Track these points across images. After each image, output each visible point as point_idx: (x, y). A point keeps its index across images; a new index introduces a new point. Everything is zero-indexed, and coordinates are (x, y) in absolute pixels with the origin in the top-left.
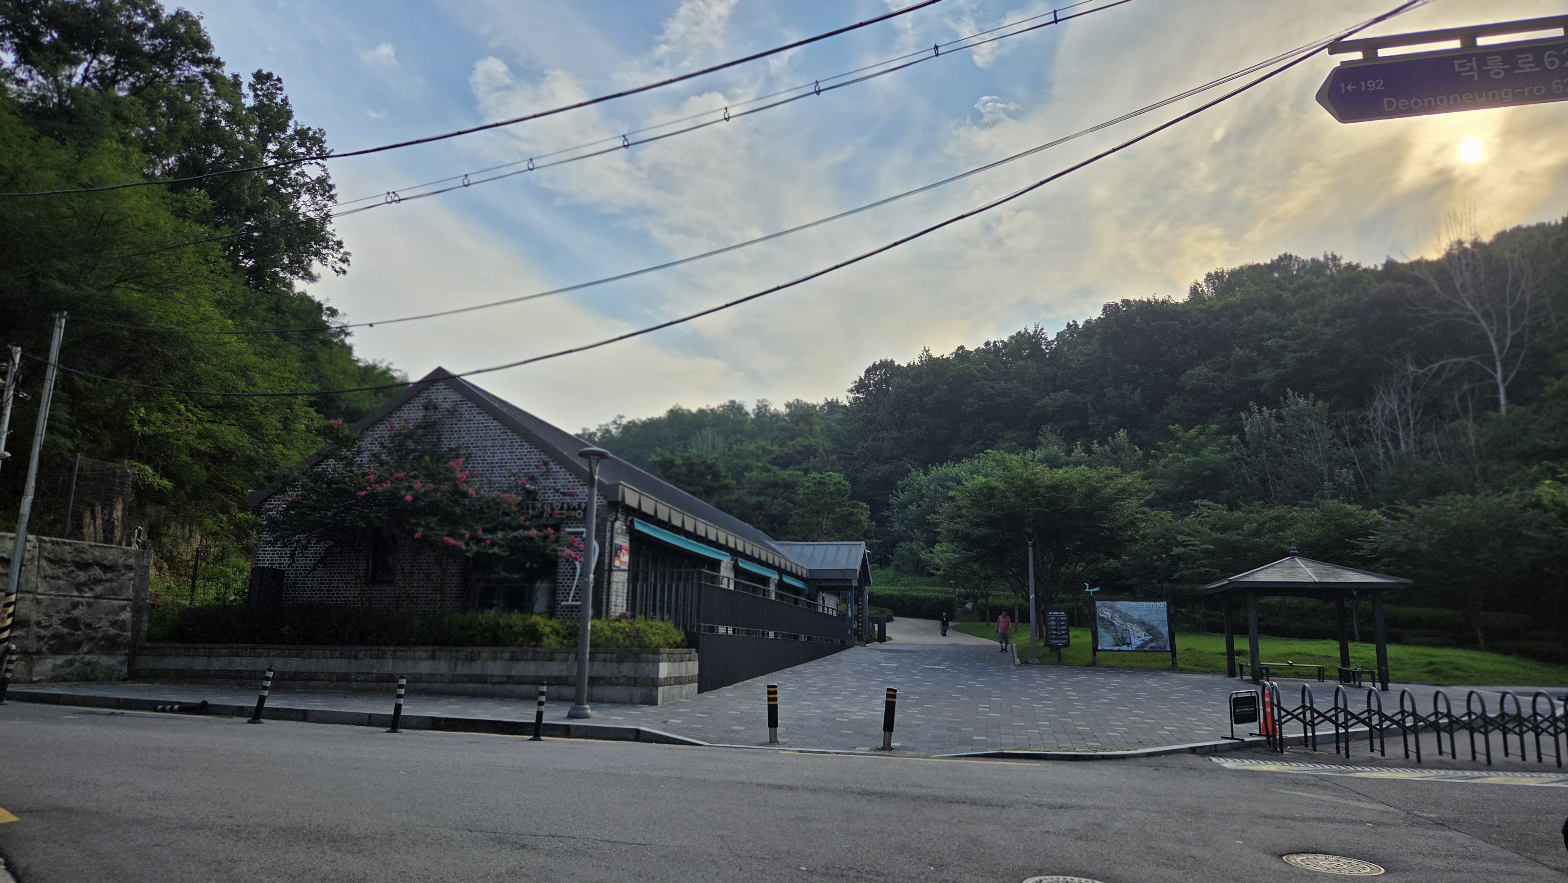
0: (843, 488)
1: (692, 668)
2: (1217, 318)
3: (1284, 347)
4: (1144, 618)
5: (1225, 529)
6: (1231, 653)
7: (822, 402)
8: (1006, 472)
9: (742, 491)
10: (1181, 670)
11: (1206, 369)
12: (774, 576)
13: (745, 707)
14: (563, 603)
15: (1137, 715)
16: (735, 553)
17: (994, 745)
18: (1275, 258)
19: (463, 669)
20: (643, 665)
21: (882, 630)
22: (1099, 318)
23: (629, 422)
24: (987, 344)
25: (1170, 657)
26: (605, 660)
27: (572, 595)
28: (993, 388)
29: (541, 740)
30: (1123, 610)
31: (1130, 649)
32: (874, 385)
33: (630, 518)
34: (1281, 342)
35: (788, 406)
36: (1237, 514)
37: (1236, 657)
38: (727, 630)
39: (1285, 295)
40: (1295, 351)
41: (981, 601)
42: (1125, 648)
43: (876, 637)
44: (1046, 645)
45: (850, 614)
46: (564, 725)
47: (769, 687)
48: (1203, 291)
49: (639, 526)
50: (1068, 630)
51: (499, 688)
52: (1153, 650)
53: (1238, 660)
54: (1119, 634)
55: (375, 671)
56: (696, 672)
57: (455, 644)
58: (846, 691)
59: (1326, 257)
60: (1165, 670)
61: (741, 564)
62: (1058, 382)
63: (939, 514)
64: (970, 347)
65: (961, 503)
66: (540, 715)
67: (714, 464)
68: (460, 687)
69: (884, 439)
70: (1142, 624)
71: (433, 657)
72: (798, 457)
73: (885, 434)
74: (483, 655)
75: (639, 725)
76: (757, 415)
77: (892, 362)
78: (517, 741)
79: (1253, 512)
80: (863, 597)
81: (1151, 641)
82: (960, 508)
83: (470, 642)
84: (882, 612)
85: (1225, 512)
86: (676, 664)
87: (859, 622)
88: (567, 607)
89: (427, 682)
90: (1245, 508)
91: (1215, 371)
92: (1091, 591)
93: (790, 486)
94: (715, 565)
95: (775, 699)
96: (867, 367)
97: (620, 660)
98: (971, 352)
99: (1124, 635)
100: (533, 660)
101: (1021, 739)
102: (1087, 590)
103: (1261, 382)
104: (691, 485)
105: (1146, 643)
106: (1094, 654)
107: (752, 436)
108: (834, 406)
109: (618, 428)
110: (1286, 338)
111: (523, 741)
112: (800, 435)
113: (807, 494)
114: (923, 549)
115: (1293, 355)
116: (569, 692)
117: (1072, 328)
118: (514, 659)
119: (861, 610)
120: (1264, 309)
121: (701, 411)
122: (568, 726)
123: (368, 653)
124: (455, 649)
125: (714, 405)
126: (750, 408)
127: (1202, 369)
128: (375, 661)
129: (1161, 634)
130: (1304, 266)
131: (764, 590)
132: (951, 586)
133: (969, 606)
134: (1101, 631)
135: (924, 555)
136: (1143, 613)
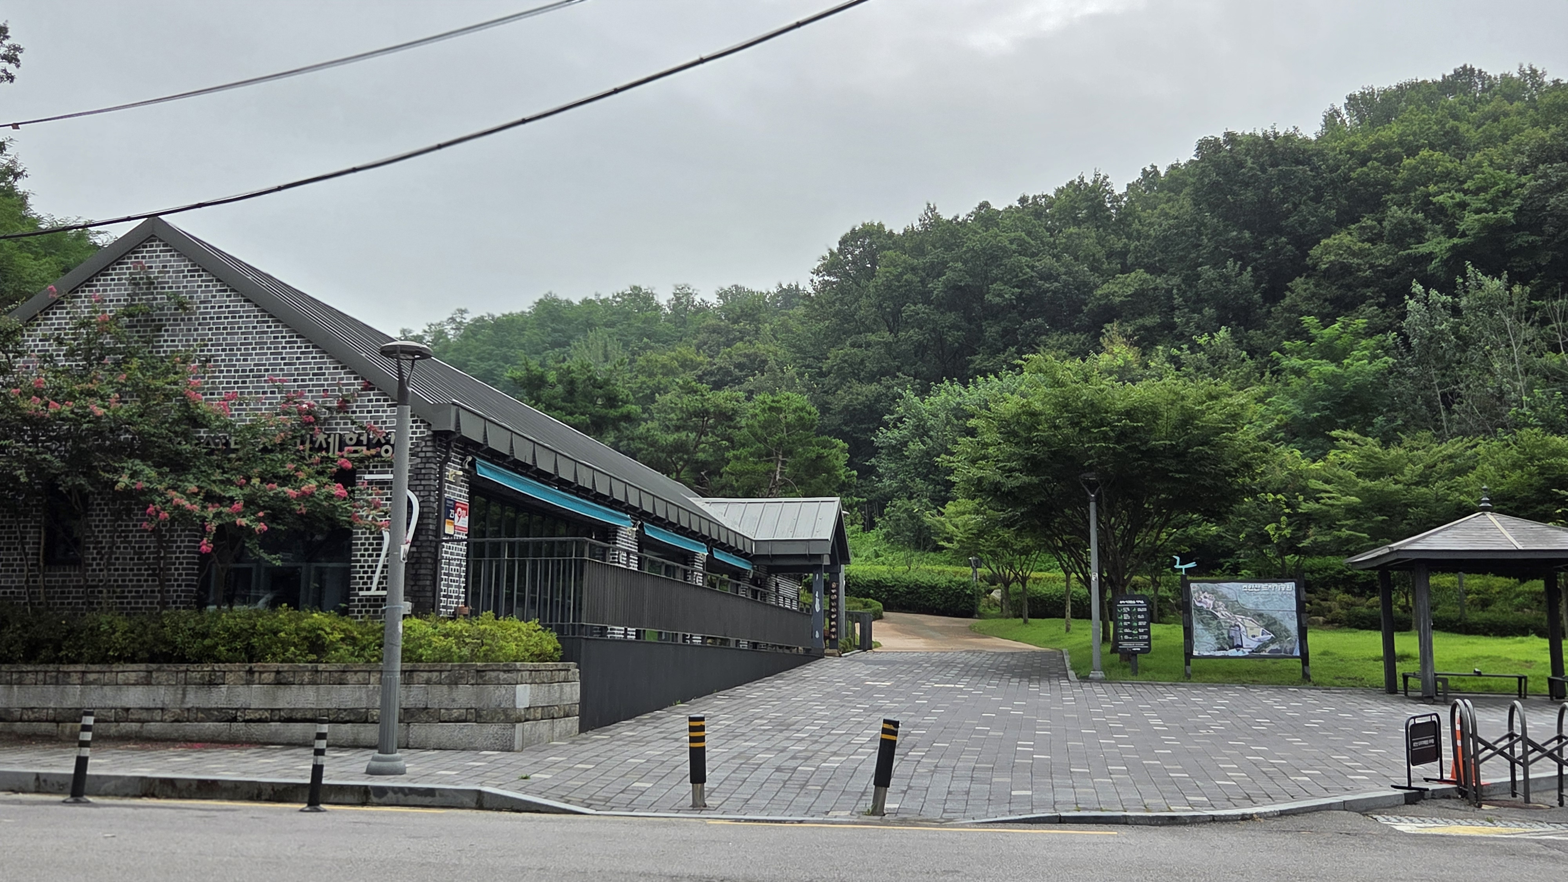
0: (807, 416)
1: (572, 692)
2: (1363, 163)
3: (1463, 205)
4: (1261, 607)
5: (1377, 474)
6: (1390, 657)
7: (774, 290)
8: (1057, 391)
9: (650, 424)
10: (1317, 685)
11: (1349, 237)
12: (703, 553)
13: (652, 752)
14: (361, 593)
15: (1257, 753)
16: (639, 515)
17: (1043, 805)
18: (1450, 72)
19: (195, 698)
20: (491, 687)
21: (866, 634)
22: (1191, 161)
23: (476, 320)
24: (1023, 200)
25: (1300, 665)
26: (428, 682)
27: (376, 580)
28: (1032, 268)
29: (319, 811)
30: (1232, 596)
31: (1240, 654)
32: (854, 262)
33: (470, 459)
34: (1459, 197)
35: (722, 295)
36: (1395, 452)
37: (1397, 664)
38: (626, 634)
39: (1463, 127)
40: (1478, 211)
41: (1015, 586)
42: (1233, 652)
43: (858, 643)
44: (1113, 651)
45: (818, 609)
46: (360, 786)
47: (691, 719)
48: (1343, 121)
49: (485, 472)
50: (1148, 626)
51: (256, 729)
52: (1275, 656)
53: (1401, 668)
54: (1225, 632)
55: (52, 705)
56: (577, 697)
57: (182, 660)
58: (812, 724)
59: (1522, 72)
60: (1292, 684)
61: (648, 533)
62: (1130, 259)
63: (952, 454)
64: (999, 205)
65: (988, 438)
66: (317, 771)
67: (607, 382)
68: (189, 728)
69: (869, 345)
70: (1259, 616)
71: (147, 682)
72: (737, 372)
73: (872, 337)
74: (230, 677)
75: (481, 784)
76: (674, 308)
77: (881, 226)
78: (280, 812)
79: (1418, 449)
80: (838, 581)
81: (1272, 641)
82: (986, 445)
83: (206, 656)
84: (866, 605)
85: (1377, 449)
86: (545, 687)
87: (831, 620)
88: (368, 599)
89: (138, 721)
90: (1407, 441)
91: (1363, 241)
92: (1184, 567)
93: (726, 417)
94: (608, 533)
95: (702, 739)
96: (843, 234)
97: (454, 682)
98: (999, 212)
99: (1232, 634)
100: (313, 683)
101: (1086, 793)
102: (1177, 566)
103: (1429, 257)
104: (571, 414)
105: (1265, 645)
106: (1188, 663)
107: (667, 341)
108: (793, 296)
109: (457, 329)
110: (1466, 192)
111: (291, 811)
112: (741, 339)
113: (752, 426)
114: (927, 508)
115: (1477, 217)
116: (370, 732)
117: (1150, 176)
118: (280, 681)
119: (834, 603)
120: (1432, 147)
121: (586, 302)
122: (366, 787)
123: (41, 676)
124: (183, 667)
125: (607, 294)
126: (664, 298)
127: (1344, 238)
128: (52, 688)
129: (1286, 630)
130: (1491, 86)
131: (686, 571)
132: (969, 564)
133: (996, 594)
134: (1198, 628)
135: (929, 518)
136: (1261, 600)
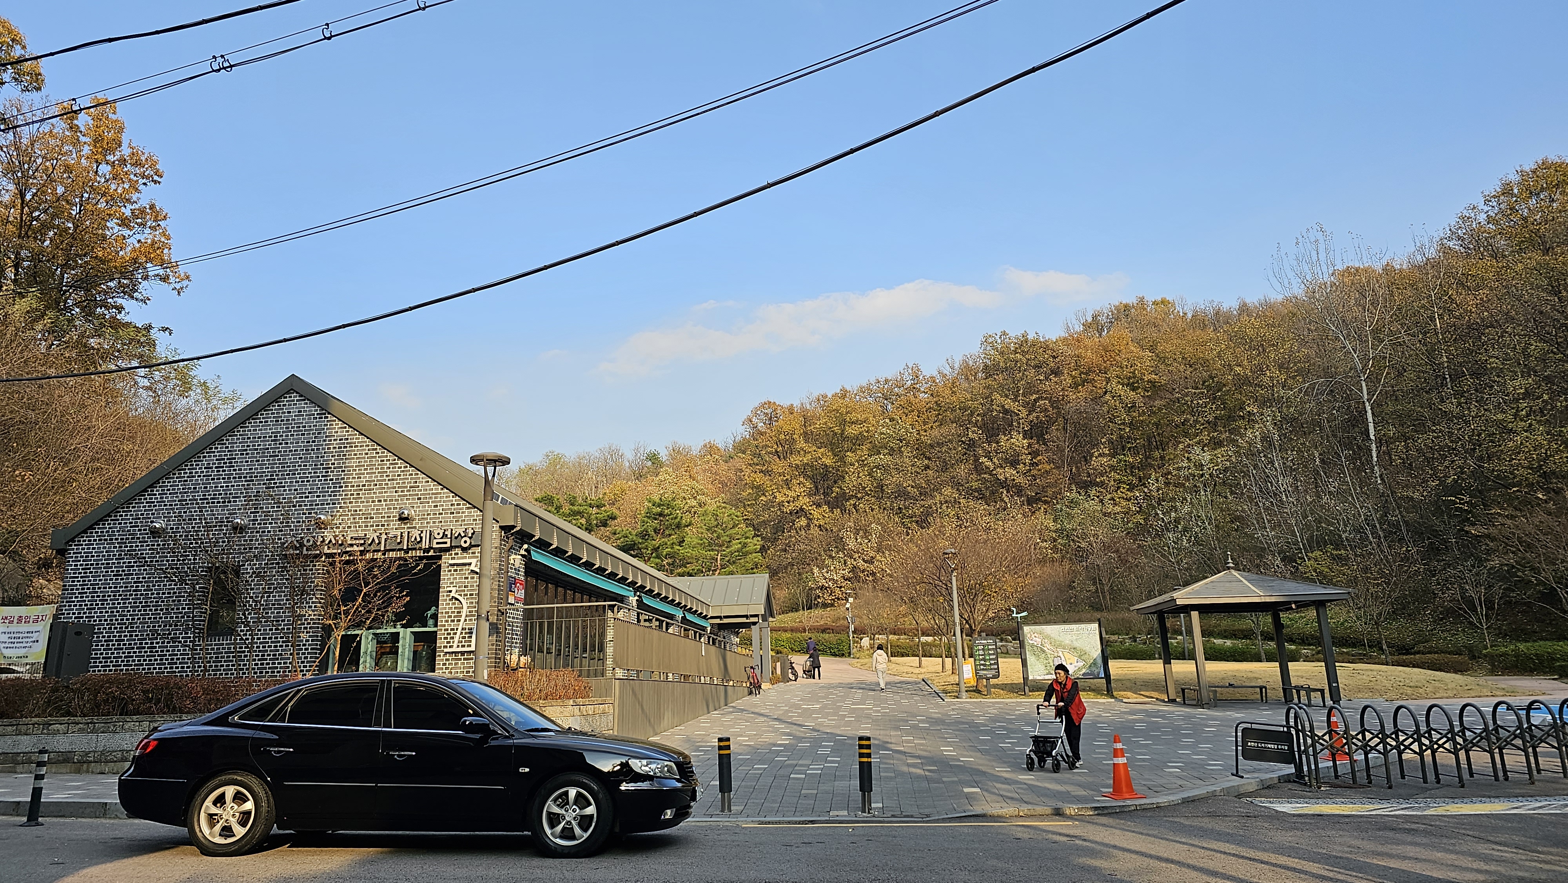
1: (607, 721)
4: (1075, 642)
12: (678, 614)
14: (446, 650)
16: (638, 588)
25: (1105, 683)
27: (457, 639)
30: (1053, 634)
33: (526, 547)
49: (537, 556)
50: (997, 658)
52: (1087, 677)
56: (612, 725)
61: (645, 601)
70: (1073, 649)
81: (1084, 667)
86: (589, 718)
88: (451, 654)
92: (1019, 616)
102: (1014, 615)
129: (1093, 659)
134: (1031, 659)
136: (1074, 637)
